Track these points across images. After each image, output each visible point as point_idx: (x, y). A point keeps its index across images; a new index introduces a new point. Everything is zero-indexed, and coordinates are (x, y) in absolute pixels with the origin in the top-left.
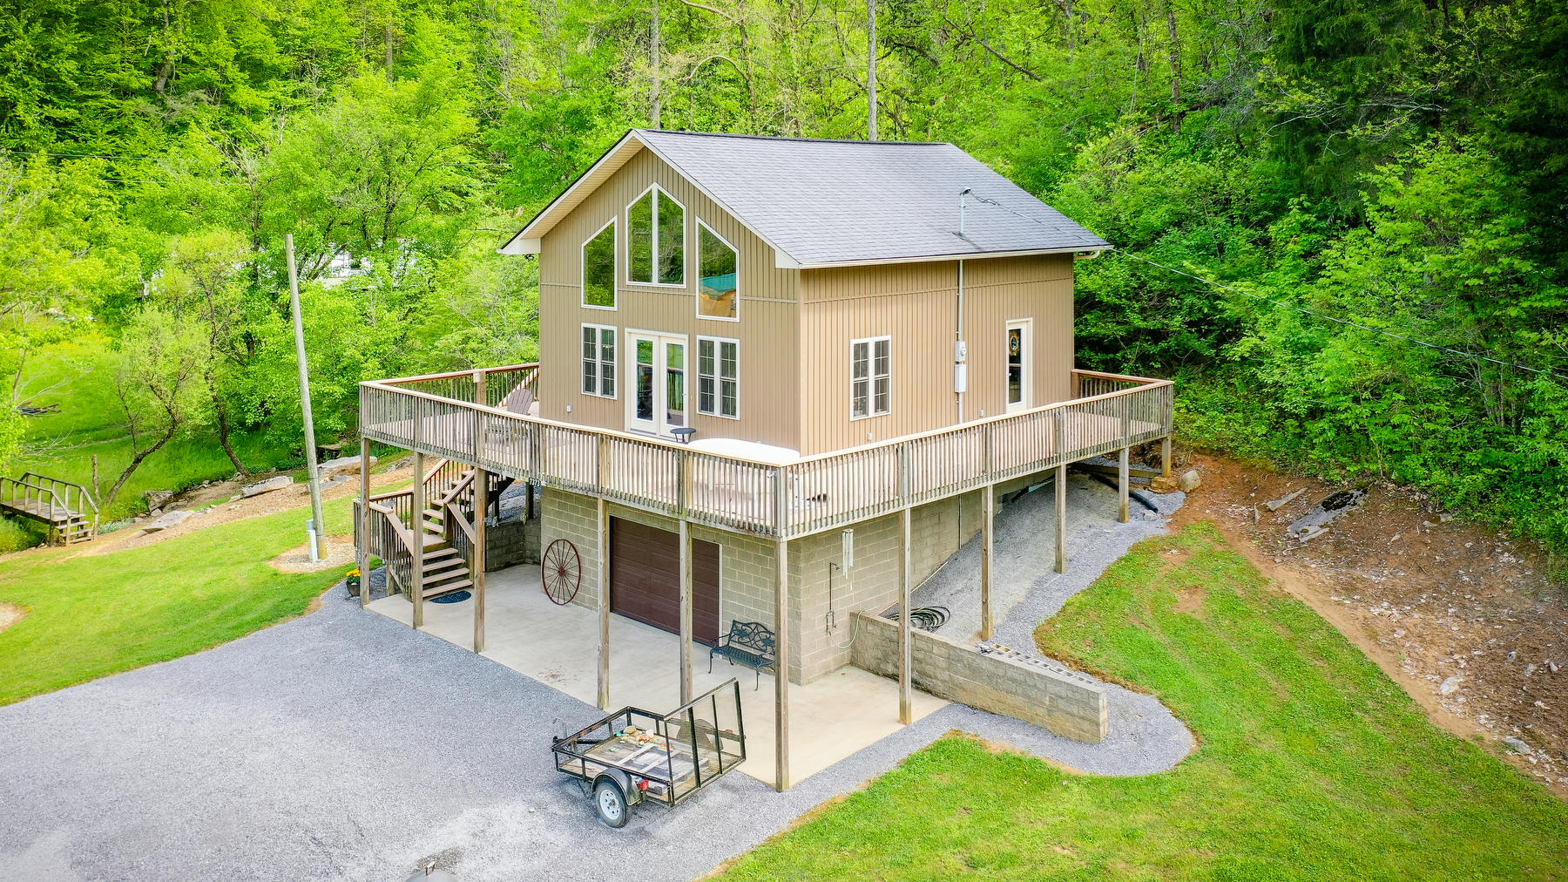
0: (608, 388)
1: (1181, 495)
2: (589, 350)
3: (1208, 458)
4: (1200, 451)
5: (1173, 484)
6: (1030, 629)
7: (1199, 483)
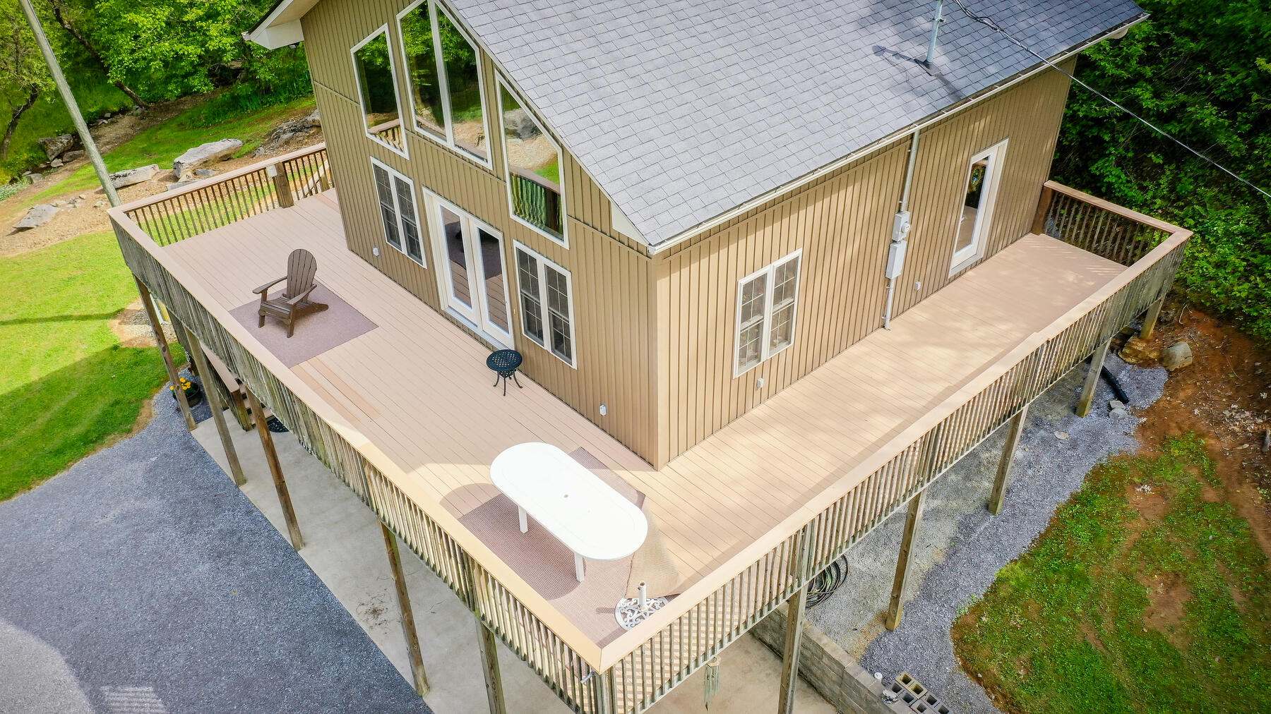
0: (413, 247)
1: (1162, 375)
2: (385, 195)
3: (1207, 320)
4: (1198, 307)
5: (1153, 355)
6: (947, 621)
7: (1190, 361)
